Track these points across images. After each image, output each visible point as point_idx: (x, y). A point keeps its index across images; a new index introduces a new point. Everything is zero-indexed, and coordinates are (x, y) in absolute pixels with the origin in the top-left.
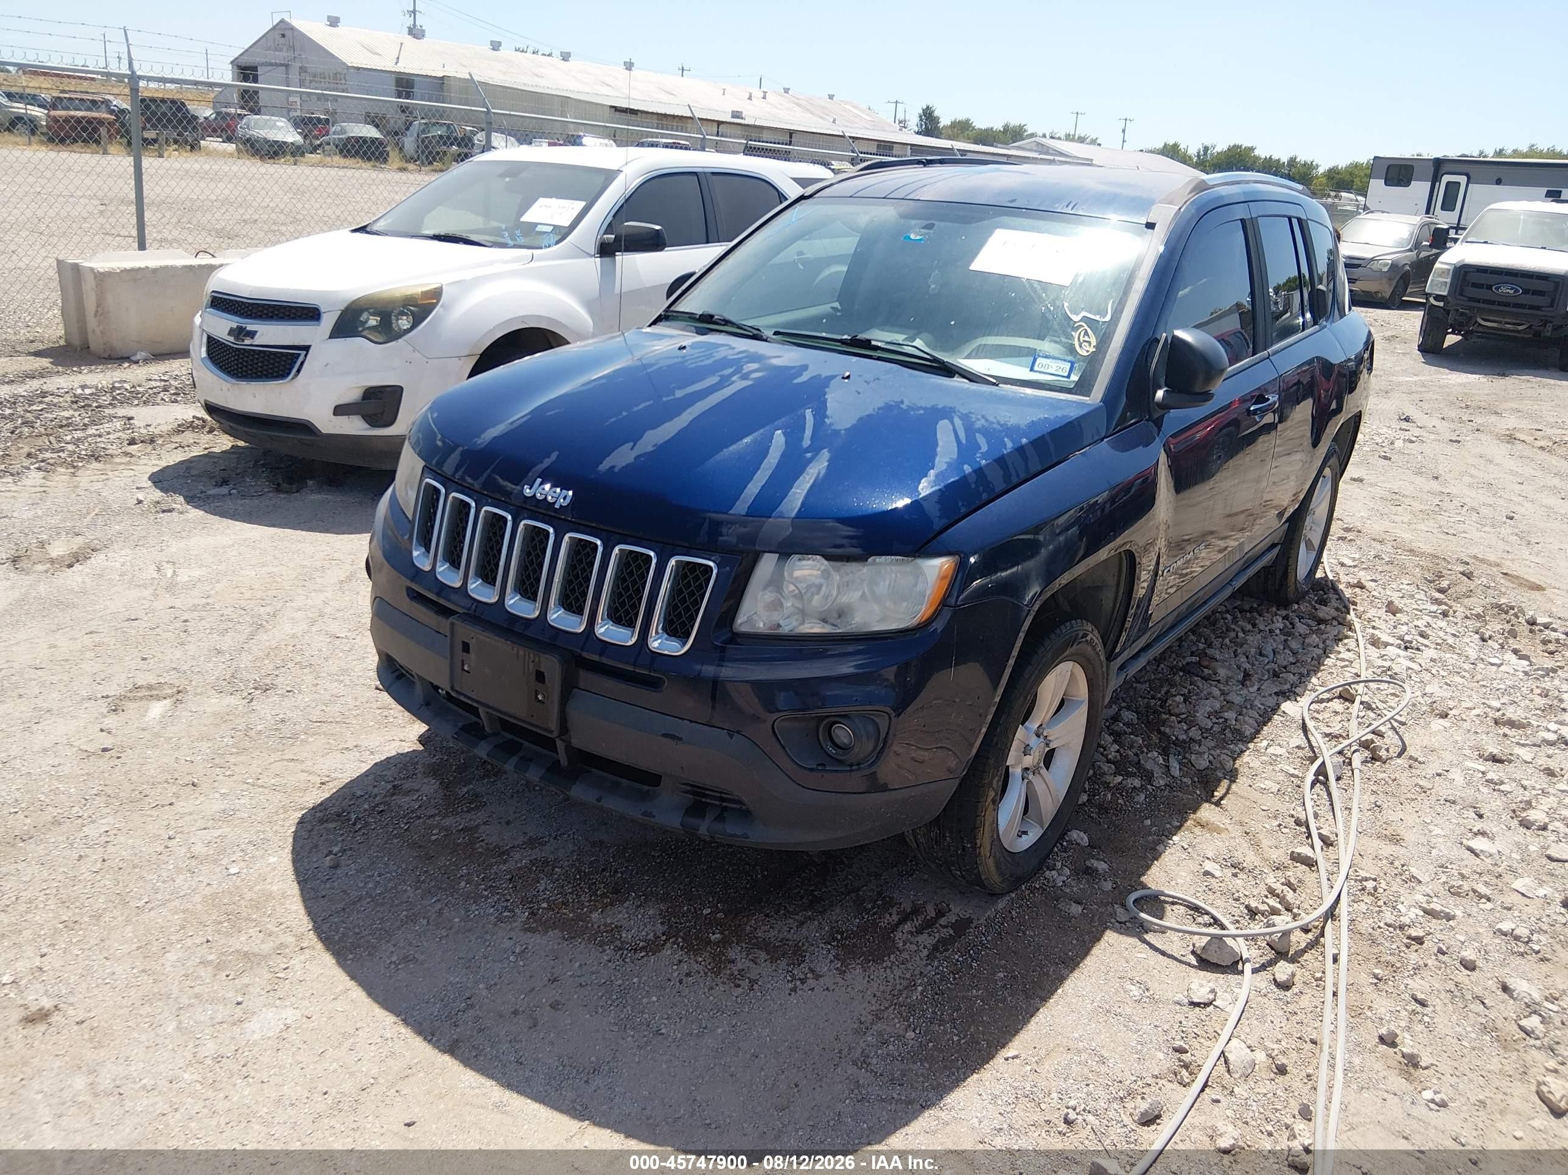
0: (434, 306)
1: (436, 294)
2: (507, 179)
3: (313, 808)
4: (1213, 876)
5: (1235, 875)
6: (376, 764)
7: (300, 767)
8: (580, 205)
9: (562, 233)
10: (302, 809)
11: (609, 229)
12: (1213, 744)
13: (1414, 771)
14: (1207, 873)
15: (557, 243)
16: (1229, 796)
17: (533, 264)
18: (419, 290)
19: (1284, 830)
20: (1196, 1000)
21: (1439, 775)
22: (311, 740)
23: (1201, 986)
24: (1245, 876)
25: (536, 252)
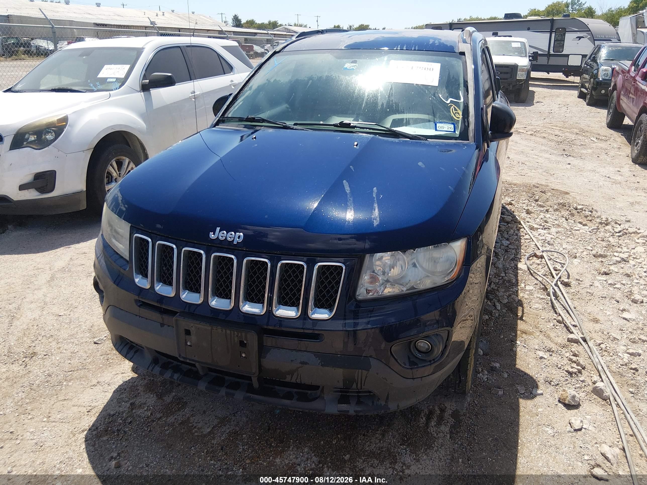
0: (65, 126)
1: (65, 119)
2: (84, 57)
3: (90, 429)
4: (545, 358)
5: (551, 355)
6: (114, 392)
7: (71, 403)
8: (127, 67)
9: (122, 82)
10: (83, 431)
11: (145, 77)
12: (503, 290)
13: (581, 285)
14: (541, 358)
15: (120, 87)
16: (525, 315)
17: (111, 99)
18: (55, 119)
19: (557, 327)
20: (577, 428)
21: (591, 285)
22: (70, 384)
23: (576, 420)
24: (555, 355)
25: (111, 92)
